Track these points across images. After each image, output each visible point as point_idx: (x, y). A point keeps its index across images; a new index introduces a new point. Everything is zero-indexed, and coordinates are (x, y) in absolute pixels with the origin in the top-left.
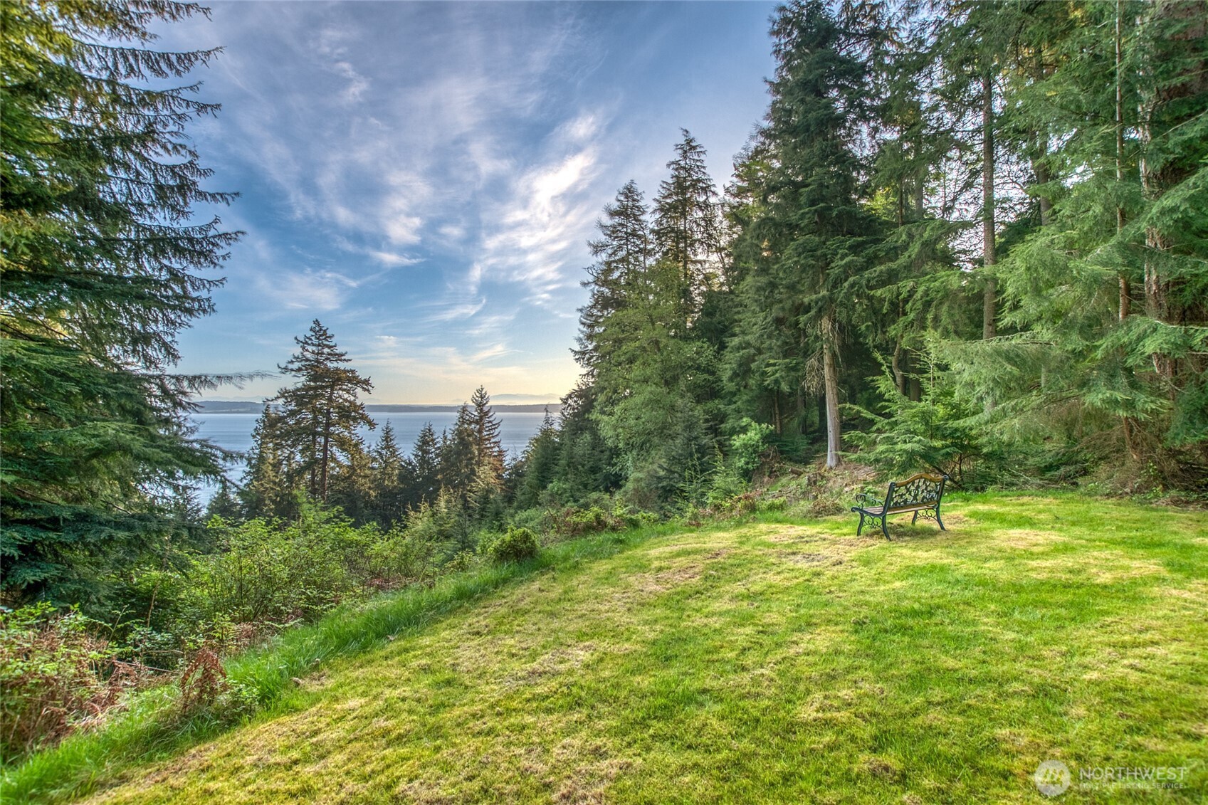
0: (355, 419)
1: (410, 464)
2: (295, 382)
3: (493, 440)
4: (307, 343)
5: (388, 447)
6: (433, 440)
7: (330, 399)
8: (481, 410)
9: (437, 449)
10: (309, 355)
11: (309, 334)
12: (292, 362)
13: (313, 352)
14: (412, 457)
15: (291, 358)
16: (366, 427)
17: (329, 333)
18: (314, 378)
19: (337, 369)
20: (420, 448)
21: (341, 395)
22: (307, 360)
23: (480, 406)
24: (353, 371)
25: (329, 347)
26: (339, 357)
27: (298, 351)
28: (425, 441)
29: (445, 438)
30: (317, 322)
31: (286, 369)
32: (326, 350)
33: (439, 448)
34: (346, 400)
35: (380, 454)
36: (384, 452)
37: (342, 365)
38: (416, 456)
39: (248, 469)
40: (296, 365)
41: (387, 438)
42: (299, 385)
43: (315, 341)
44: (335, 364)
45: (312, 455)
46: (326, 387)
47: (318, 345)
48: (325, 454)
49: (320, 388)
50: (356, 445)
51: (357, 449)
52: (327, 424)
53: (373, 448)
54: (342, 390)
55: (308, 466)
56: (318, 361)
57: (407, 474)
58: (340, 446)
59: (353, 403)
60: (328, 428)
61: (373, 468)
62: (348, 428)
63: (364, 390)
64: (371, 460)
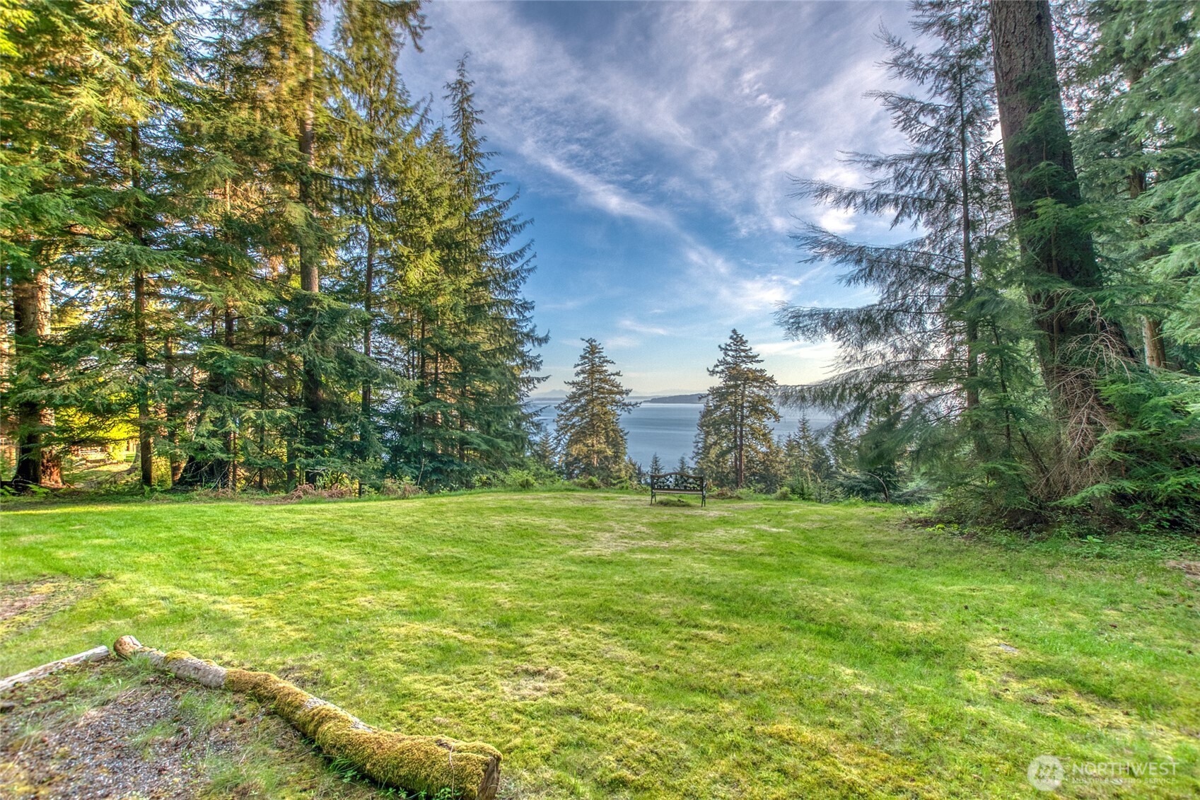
0: (762, 412)
2: (718, 382)
4: (727, 349)
5: (804, 437)
7: (743, 395)
10: (729, 359)
11: (729, 341)
12: (717, 366)
13: (733, 356)
15: (717, 362)
16: (773, 420)
17: (744, 339)
18: (731, 378)
19: (749, 370)
21: (753, 390)
22: (728, 363)
24: (762, 371)
25: (744, 351)
26: (753, 359)
27: (721, 355)
30: (734, 331)
31: (713, 371)
32: (743, 354)
34: (758, 396)
35: (798, 443)
36: (801, 441)
37: (754, 366)
39: (695, 450)
40: (721, 368)
41: (804, 428)
42: (722, 385)
43: (733, 347)
44: (750, 366)
45: (735, 441)
46: (739, 385)
47: (736, 351)
48: (741, 441)
49: (737, 386)
50: (764, 435)
51: (766, 437)
52: (742, 416)
53: (792, 437)
54: (755, 387)
55: (729, 450)
56: (736, 364)
57: (820, 463)
58: (753, 434)
59: (762, 398)
60: (742, 419)
61: (791, 456)
62: (759, 419)
63: (770, 386)
64: (790, 448)
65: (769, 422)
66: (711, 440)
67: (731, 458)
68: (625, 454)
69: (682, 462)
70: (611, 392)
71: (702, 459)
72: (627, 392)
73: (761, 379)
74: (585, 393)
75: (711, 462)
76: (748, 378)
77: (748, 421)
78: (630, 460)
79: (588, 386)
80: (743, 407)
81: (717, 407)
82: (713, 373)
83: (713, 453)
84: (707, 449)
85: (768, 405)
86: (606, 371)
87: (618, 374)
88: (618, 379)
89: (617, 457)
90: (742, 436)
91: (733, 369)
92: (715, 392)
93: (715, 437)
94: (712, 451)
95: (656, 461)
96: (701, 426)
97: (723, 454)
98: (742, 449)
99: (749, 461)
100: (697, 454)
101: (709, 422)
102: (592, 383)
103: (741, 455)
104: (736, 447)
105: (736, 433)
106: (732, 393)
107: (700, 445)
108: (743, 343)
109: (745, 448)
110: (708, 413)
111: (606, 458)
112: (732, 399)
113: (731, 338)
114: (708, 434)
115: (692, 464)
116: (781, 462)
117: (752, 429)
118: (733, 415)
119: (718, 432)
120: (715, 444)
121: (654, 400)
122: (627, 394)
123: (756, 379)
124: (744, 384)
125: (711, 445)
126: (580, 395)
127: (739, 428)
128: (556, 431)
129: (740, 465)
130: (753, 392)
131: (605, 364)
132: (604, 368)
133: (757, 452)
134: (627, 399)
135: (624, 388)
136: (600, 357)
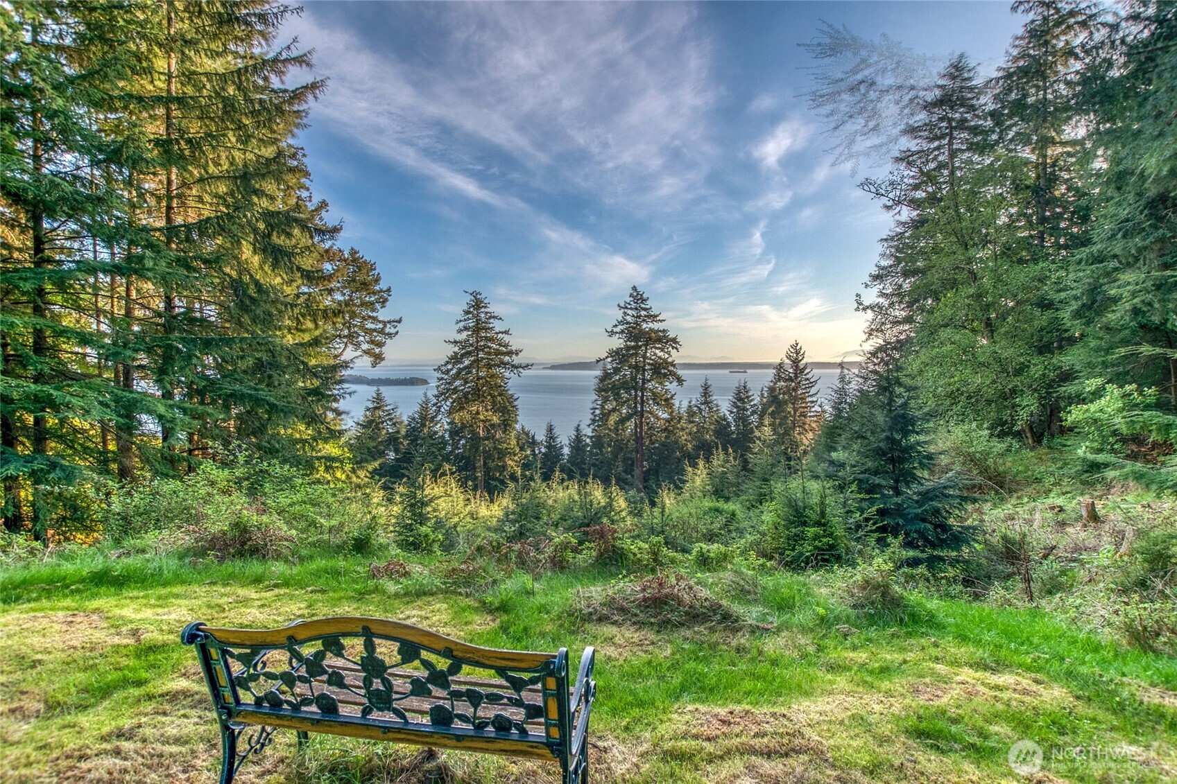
0: (665, 375)
1: (725, 419)
2: (618, 342)
3: (810, 399)
4: (626, 308)
5: (706, 403)
6: (748, 397)
7: (644, 357)
8: (797, 366)
9: (752, 406)
10: (629, 319)
11: (629, 299)
12: (616, 326)
13: (633, 316)
14: (727, 413)
15: (615, 322)
16: (675, 383)
17: (645, 296)
18: (631, 338)
19: (651, 329)
20: (735, 404)
21: (655, 353)
22: (627, 323)
23: (796, 362)
24: (664, 331)
25: (645, 309)
26: (654, 318)
27: (619, 315)
28: (741, 396)
29: (762, 395)
30: (634, 288)
31: (612, 331)
32: (643, 313)
33: (755, 405)
34: (660, 358)
35: (699, 409)
36: (703, 407)
37: (656, 326)
38: (731, 412)
39: (592, 417)
40: (618, 329)
41: (705, 393)
42: (622, 346)
43: (633, 305)
44: (650, 325)
45: (636, 407)
46: (641, 347)
47: (636, 309)
48: (642, 407)
49: (637, 347)
50: (667, 400)
51: (668, 403)
52: (643, 380)
53: (693, 403)
54: (656, 348)
55: (628, 417)
56: (636, 323)
57: (722, 429)
58: (654, 400)
59: (665, 360)
60: (644, 383)
61: (693, 422)
62: (661, 383)
63: (673, 348)
64: (691, 413)
65: (672, 386)
66: (609, 406)
67: (631, 425)
68: (516, 422)
69: (577, 429)
70: (498, 353)
71: (599, 426)
73: (664, 340)
74: (469, 353)
75: (610, 430)
76: (650, 339)
77: (649, 385)
78: (523, 429)
79: (471, 345)
80: (644, 370)
81: (617, 371)
82: (612, 333)
83: (613, 418)
84: (605, 416)
85: (671, 368)
86: (492, 329)
87: (506, 332)
88: (506, 338)
89: (506, 425)
90: (643, 401)
91: (634, 328)
92: (615, 354)
93: (614, 403)
94: (611, 418)
95: (550, 429)
96: (599, 391)
97: (623, 421)
98: (642, 416)
99: (649, 429)
100: (594, 421)
101: (606, 387)
102: (477, 342)
103: (641, 423)
104: (635, 413)
105: (636, 396)
106: (633, 354)
107: (598, 412)
108: (644, 300)
109: (646, 415)
110: (606, 376)
111: (493, 426)
112: (633, 361)
113: (631, 295)
114: (606, 400)
115: (589, 432)
116: (683, 429)
117: (654, 394)
118: (634, 378)
119: (617, 396)
120: (614, 410)
121: (554, 367)
122: (517, 354)
123: (659, 340)
124: (646, 345)
125: (610, 412)
126: (463, 356)
127: (639, 393)
128: (435, 396)
129: (641, 432)
130: (655, 354)
131: (492, 321)
132: (491, 326)
133: (658, 418)
134: (516, 360)
135: (514, 348)
136: (487, 313)
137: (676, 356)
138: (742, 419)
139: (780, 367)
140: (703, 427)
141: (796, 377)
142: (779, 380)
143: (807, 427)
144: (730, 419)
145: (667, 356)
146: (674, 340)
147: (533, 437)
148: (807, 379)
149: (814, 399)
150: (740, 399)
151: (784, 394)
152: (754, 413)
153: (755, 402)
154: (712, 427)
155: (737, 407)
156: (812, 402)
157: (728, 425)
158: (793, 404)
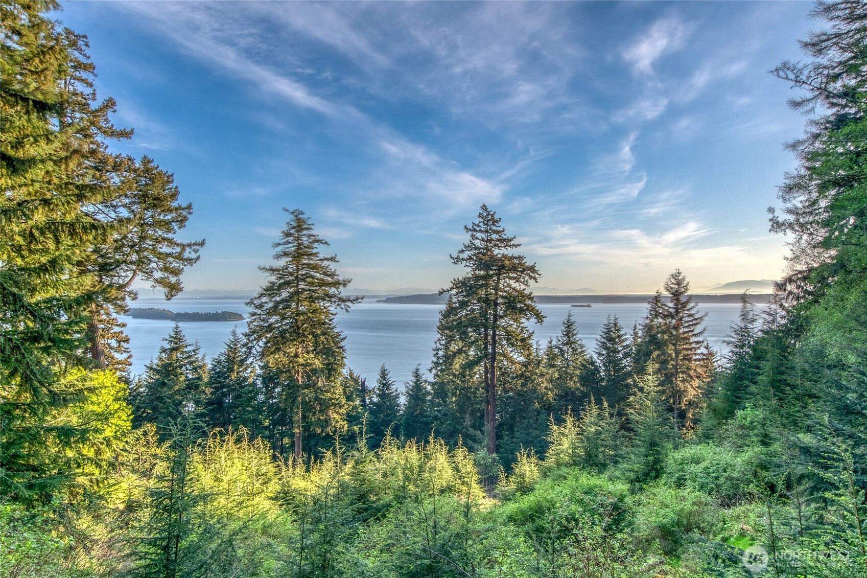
0: (521, 311)
1: (593, 363)
2: (465, 271)
4: (475, 230)
5: (569, 343)
6: (619, 337)
7: (496, 289)
8: (678, 300)
9: (625, 347)
10: (477, 243)
11: (478, 220)
12: (462, 251)
13: (483, 240)
14: (595, 356)
15: (462, 247)
16: (533, 320)
17: (496, 217)
18: (481, 266)
19: (504, 256)
20: (604, 346)
22: (477, 248)
23: (676, 295)
24: (520, 258)
25: (497, 232)
26: (507, 242)
27: (466, 238)
28: (611, 336)
29: (636, 334)
30: (484, 207)
31: (458, 258)
32: (495, 236)
33: (628, 346)
34: (514, 289)
35: (561, 350)
36: (565, 348)
37: (509, 252)
38: (600, 355)
39: (435, 360)
40: (468, 254)
41: (568, 332)
42: (470, 275)
43: (483, 228)
44: (504, 251)
45: (486, 348)
46: (492, 276)
47: (487, 231)
48: (494, 348)
49: (487, 277)
50: (523, 340)
51: (524, 343)
52: (495, 316)
53: (554, 343)
54: (510, 278)
55: (476, 362)
56: (487, 249)
57: (589, 375)
58: (508, 340)
59: (521, 293)
60: (495, 320)
61: (553, 366)
62: (516, 320)
63: (531, 277)
64: (552, 357)
65: (529, 323)
66: (454, 347)
67: (480, 369)
68: (343, 366)
69: (417, 375)
70: (322, 284)
71: (442, 371)
72: (345, 283)
73: (519, 268)
74: (288, 283)
75: (454, 375)
76: (503, 267)
77: (502, 322)
78: (351, 375)
79: (291, 274)
80: (496, 304)
81: (463, 304)
82: (457, 260)
83: (458, 363)
84: (449, 359)
85: (528, 302)
86: (315, 254)
87: (332, 259)
88: (332, 266)
89: (330, 370)
90: (494, 342)
91: (484, 254)
92: (463, 285)
93: (461, 344)
94: (456, 360)
95: (384, 375)
96: (442, 328)
97: (471, 365)
98: (494, 359)
99: (503, 374)
100: (437, 364)
101: (451, 324)
102: (298, 269)
103: (493, 367)
104: (486, 355)
105: (486, 335)
106: (482, 286)
107: (441, 353)
108: (495, 222)
109: (498, 357)
110: (451, 311)
111: (314, 371)
112: (482, 293)
113: (480, 216)
114: (450, 339)
115: (430, 377)
116: (542, 375)
117: (508, 332)
118: (484, 314)
119: (464, 336)
120: (460, 351)
121: (390, 300)
122: (345, 285)
123: (514, 268)
124: (498, 275)
125: (455, 354)
126: (280, 287)
127: (490, 332)
128: (246, 335)
129: (492, 379)
130: (509, 285)
131: (315, 245)
132: (314, 251)
133: (513, 362)
134: (344, 292)
135: (341, 278)
136: (310, 236)
137: (534, 288)
138: (612, 361)
139: (657, 299)
140: (566, 373)
141: (677, 312)
142: (656, 316)
143: (692, 373)
144: (599, 362)
145: (523, 287)
146: (532, 269)
147: (363, 384)
148: (691, 315)
149: (700, 339)
150: (611, 340)
151: (663, 332)
152: (626, 355)
153: (628, 343)
154: (578, 372)
155: (607, 348)
156: (698, 343)
157: (597, 369)
158: (674, 345)
